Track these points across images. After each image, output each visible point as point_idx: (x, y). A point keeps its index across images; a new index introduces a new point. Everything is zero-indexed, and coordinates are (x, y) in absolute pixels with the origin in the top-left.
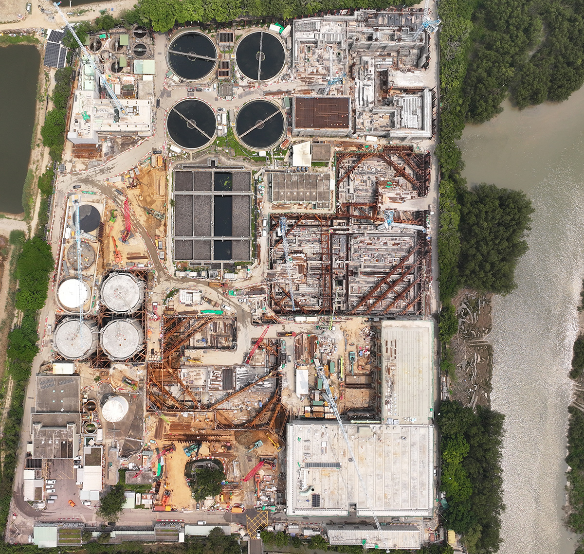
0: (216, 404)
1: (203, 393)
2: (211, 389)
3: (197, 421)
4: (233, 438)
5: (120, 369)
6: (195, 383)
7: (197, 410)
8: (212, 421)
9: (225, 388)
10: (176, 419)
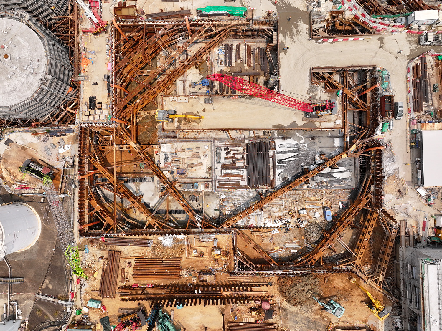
0: (236, 215)
1: (207, 194)
2: (223, 185)
3: (194, 254)
4: (273, 291)
5: (20, 143)
6: (190, 173)
7: (195, 230)
8: (227, 254)
9: (252, 183)
10: (147, 252)
